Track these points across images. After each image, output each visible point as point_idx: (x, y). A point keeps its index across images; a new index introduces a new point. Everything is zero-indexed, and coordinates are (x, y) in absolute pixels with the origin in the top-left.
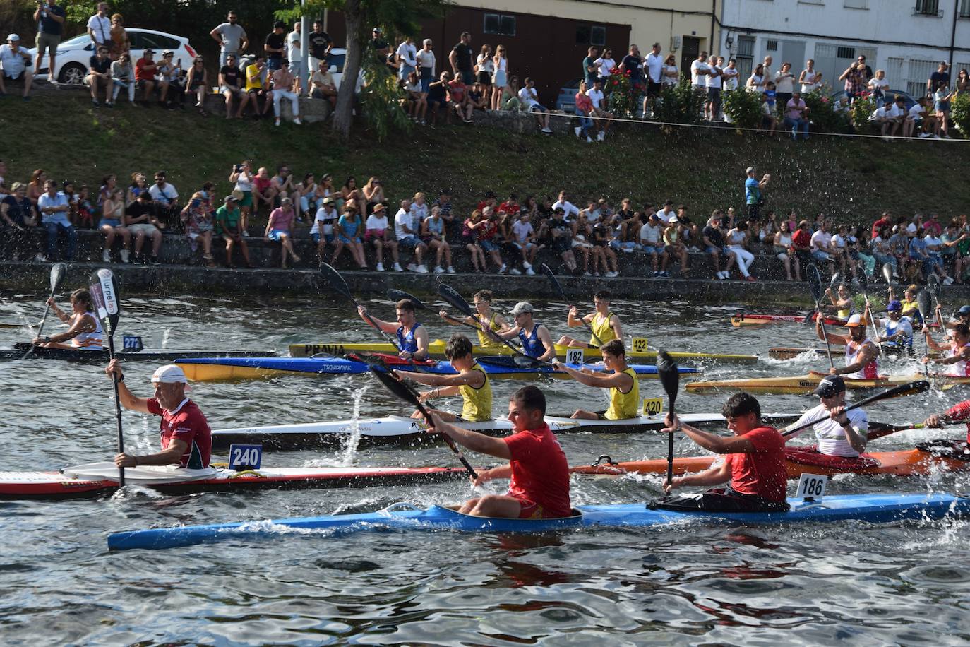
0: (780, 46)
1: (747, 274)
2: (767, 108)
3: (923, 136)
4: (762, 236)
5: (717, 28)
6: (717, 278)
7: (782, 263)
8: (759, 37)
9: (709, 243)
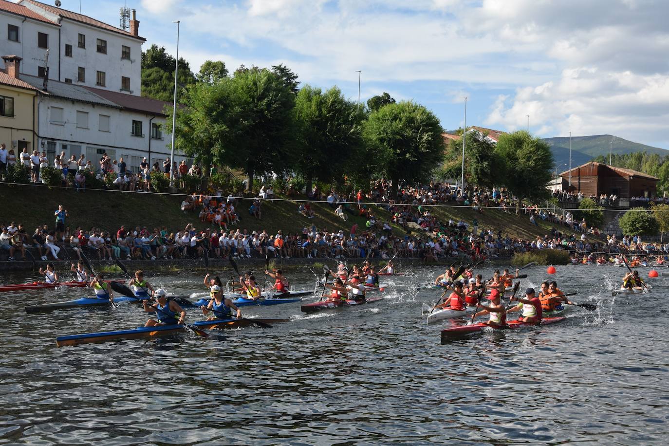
0: (69, 147)
1: (57, 258)
2: (64, 177)
3: (139, 191)
4: (64, 238)
5: (36, 138)
6: (41, 259)
7: (76, 252)
8: (58, 143)
9: (37, 243)
